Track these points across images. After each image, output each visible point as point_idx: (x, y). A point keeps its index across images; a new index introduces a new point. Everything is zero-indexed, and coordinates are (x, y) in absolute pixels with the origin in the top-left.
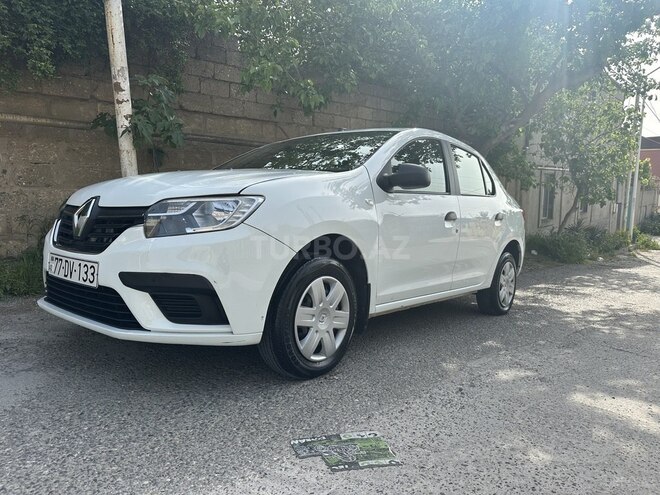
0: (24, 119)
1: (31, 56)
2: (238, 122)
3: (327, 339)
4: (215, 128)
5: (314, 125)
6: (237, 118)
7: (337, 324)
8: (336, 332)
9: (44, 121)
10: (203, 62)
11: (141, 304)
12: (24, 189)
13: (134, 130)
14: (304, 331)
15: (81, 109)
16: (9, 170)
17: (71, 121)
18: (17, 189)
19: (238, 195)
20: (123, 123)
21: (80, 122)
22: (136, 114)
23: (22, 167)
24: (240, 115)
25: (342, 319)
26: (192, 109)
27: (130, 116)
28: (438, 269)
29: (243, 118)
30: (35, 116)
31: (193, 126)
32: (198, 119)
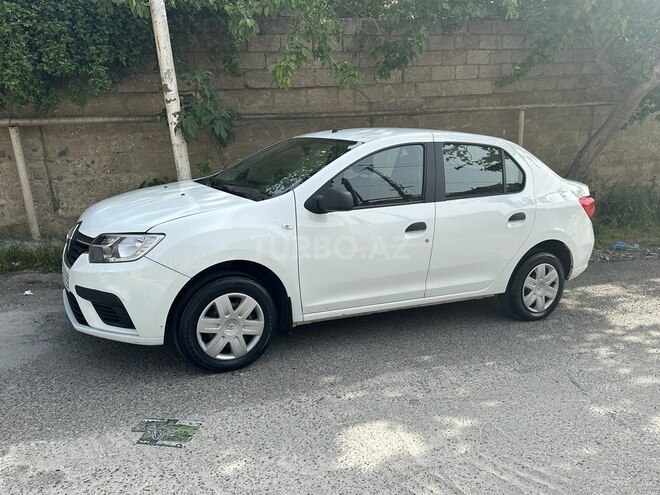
0: (101, 120)
2: (310, 92)
4: (284, 103)
5: (403, 81)
6: (308, 88)
9: (116, 119)
10: (268, 36)
11: (87, 307)
12: (109, 176)
16: (96, 160)
17: (140, 116)
18: (103, 176)
19: (146, 233)
20: (173, 120)
21: (146, 116)
23: (106, 157)
24: (311, 84)
25: (257, 328)
26: (258, 87)
27: (178, 113)
29: (317, 87)
30: (109, 116)
31: (261, 103)
32: (266, 95)
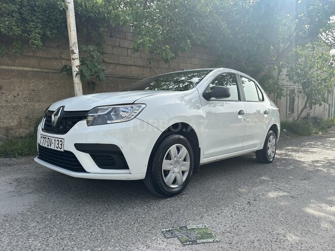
0: (28, 69)
1: (31, 38)
2: (132, 67)
3: (179, 176)
4: (120, 71)
5: (169, 68)
6: (131, 66)
7: (184, 168)
8: (183, 172)
9: (37, 69)
10: (114, 39)
11: (85, 159)
12: (27, 103)
13: (81, 73)
14: (167, 173)
15: (55, 63)
16: (20, 94)
18: (24, 103)
19: (133, 104)
20: (75, 70)
21: (54, 70)
22: (82, 65)
23: (26, 92)
24: (133, 64)
25: (186, 166)
26: (109, 62)
27: (79, 66)
28: (235, 140)
29: (135, 65)
30: (33, 68)
31: (110, 70)
32: (112, 67)
